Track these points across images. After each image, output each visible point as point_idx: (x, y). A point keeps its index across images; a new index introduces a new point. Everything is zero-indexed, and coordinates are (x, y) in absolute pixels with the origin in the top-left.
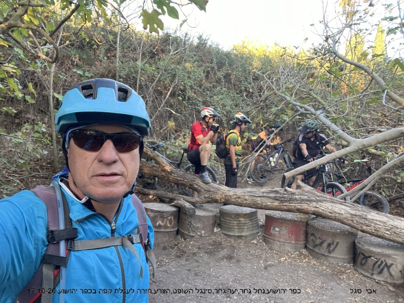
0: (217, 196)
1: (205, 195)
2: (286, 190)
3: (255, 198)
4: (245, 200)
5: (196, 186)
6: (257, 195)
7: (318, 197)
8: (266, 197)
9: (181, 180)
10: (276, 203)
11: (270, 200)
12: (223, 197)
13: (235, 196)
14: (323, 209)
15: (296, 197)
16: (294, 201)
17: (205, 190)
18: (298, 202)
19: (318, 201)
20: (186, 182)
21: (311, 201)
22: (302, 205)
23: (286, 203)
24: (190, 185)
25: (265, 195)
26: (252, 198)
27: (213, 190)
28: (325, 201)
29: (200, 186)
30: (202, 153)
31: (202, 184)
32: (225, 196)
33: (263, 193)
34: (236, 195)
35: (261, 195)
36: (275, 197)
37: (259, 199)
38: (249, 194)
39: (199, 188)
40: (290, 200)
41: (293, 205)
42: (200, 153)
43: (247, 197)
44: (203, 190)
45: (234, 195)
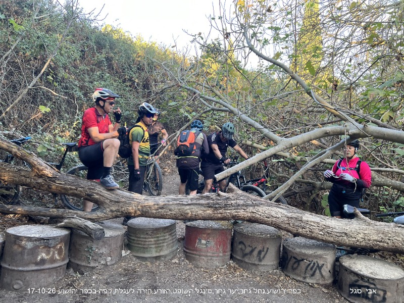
0: (130, 208)
1: (112, 208)
2: (219, 195)
3: (183, 207)
4: (170, 210)
5: (97, 196)
6: (186, 203)
7: (254, 200)
8: (196, 204)
9: (71, 189)
10: (209, 212)
11: (203, 208)
12: (139, 209)
13: (156, 206)
14: (260, 213)
15: (232, 202)
16: (230, 207)
17: (111, 201)
18: (234, 208)
19: (254, 205)
20: (81, 191)
21: (247, 206)
22: (239, 211)
23: (221, 211)
24: (88, 195)
25: (194, 202)
26: (179, 208)
27: (123, 200)
28: (262, 204)
29: (103, 196)
30: (107, 151)
31: (107, 192)
32: (142, 207)
33: (192, 199)
34: (157, 205)
35: (190, 202)
36: (208, 204)
37: (188, 207)
38: (175, 202)
39: (102, 199)
40: (226, 206)
41: (229, 211)
42: (104, 150)
43: (172, 207)
44: (107, 201)
45: (154, 205)
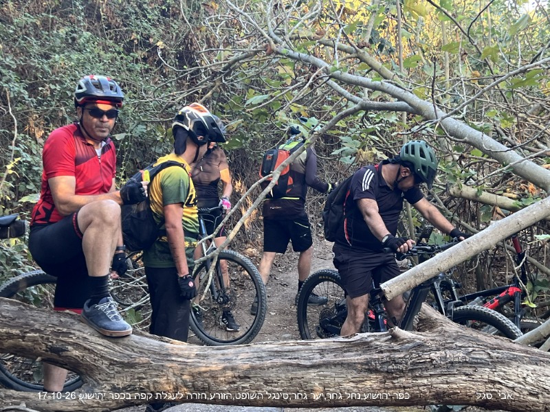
0: (163, 380)
1: (114, 382)
2: (395, 338)
3: (300, 373)
4: (266, 383)
5: (76, 353)
6: (308, 363)
7: (493, 349)
8: (335, 364)
10: (372, 382)
11: (352, 375)
12: (185, 384)
13: (229, 373)
14: (511, 384)
15: (433, 355)
16: (427, 369)
17: (112, 363)
18: (438, 371)
19: (494, 363)
20: (34, 340)
21: (475, 364)
22: (452, 379)
23: (403, 380)
24: (53, 350)
25: (329, 358)
26: (290, 376)
27: (144, 360)
28: (515, 359)
29: (91, 351)
31: (101, 341)
32: (192, 375)
33: (322, 352)
34: (233, 369)
35: (318, 359)
36: (367, 363)
37: (312, 374)
38: (278, 361)
39: (89, 358)
40: (416, 369)
41: (425, 381)
42: (82, 235)
43: (272, 375)
44: (104, 365)
45: (225, 369)
